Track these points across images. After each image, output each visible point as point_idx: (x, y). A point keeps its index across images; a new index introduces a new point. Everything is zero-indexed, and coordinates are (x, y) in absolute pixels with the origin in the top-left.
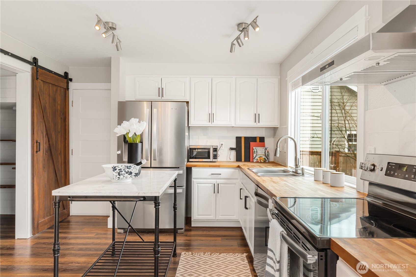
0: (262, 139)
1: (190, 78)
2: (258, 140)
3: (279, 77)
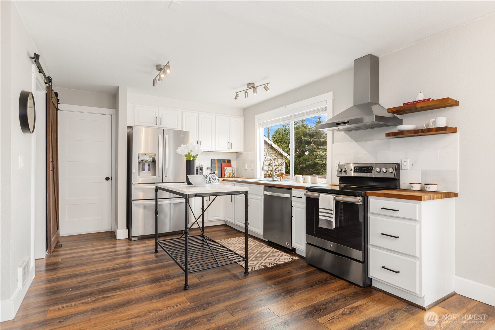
0: (229, 161)
1: (182, 112)
2: (226, 162)
3: (243, 118)
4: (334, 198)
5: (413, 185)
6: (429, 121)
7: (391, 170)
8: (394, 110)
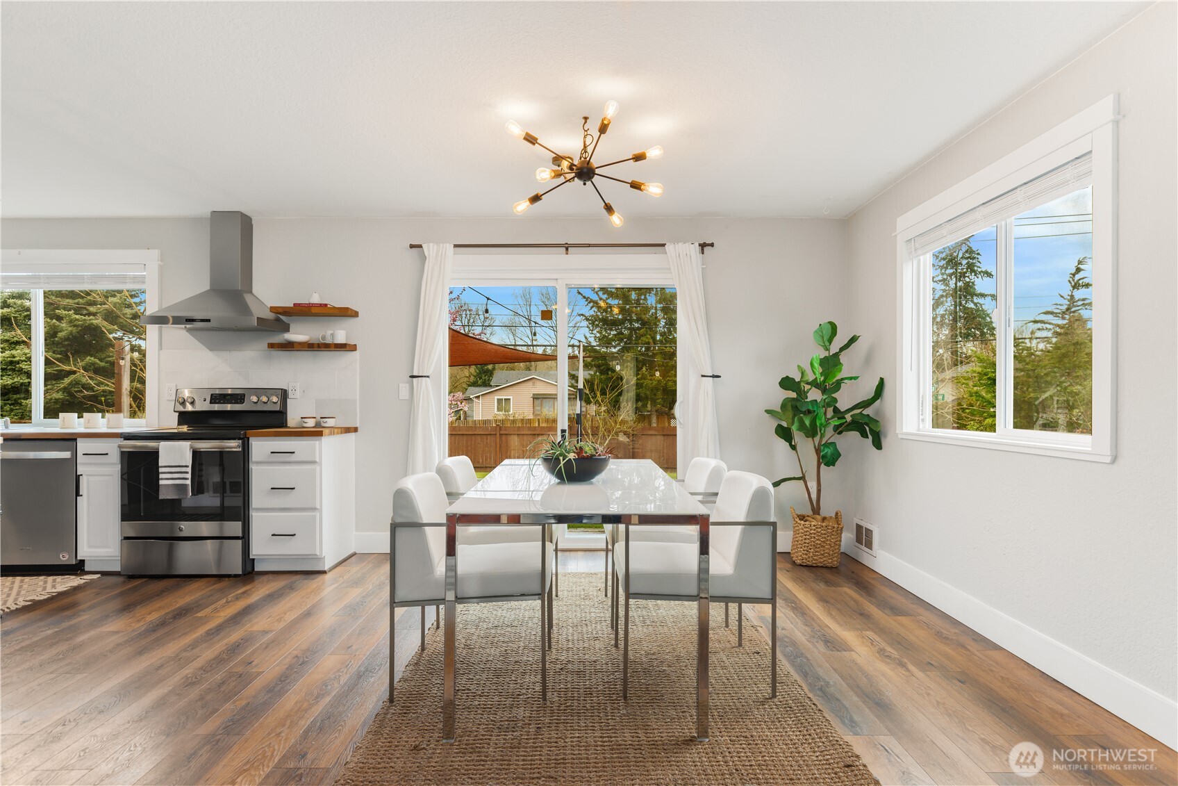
4: (191, 447)
5: (306, 420)
6: (326, 332)
7: (275, 399)
8: (280, 310)
